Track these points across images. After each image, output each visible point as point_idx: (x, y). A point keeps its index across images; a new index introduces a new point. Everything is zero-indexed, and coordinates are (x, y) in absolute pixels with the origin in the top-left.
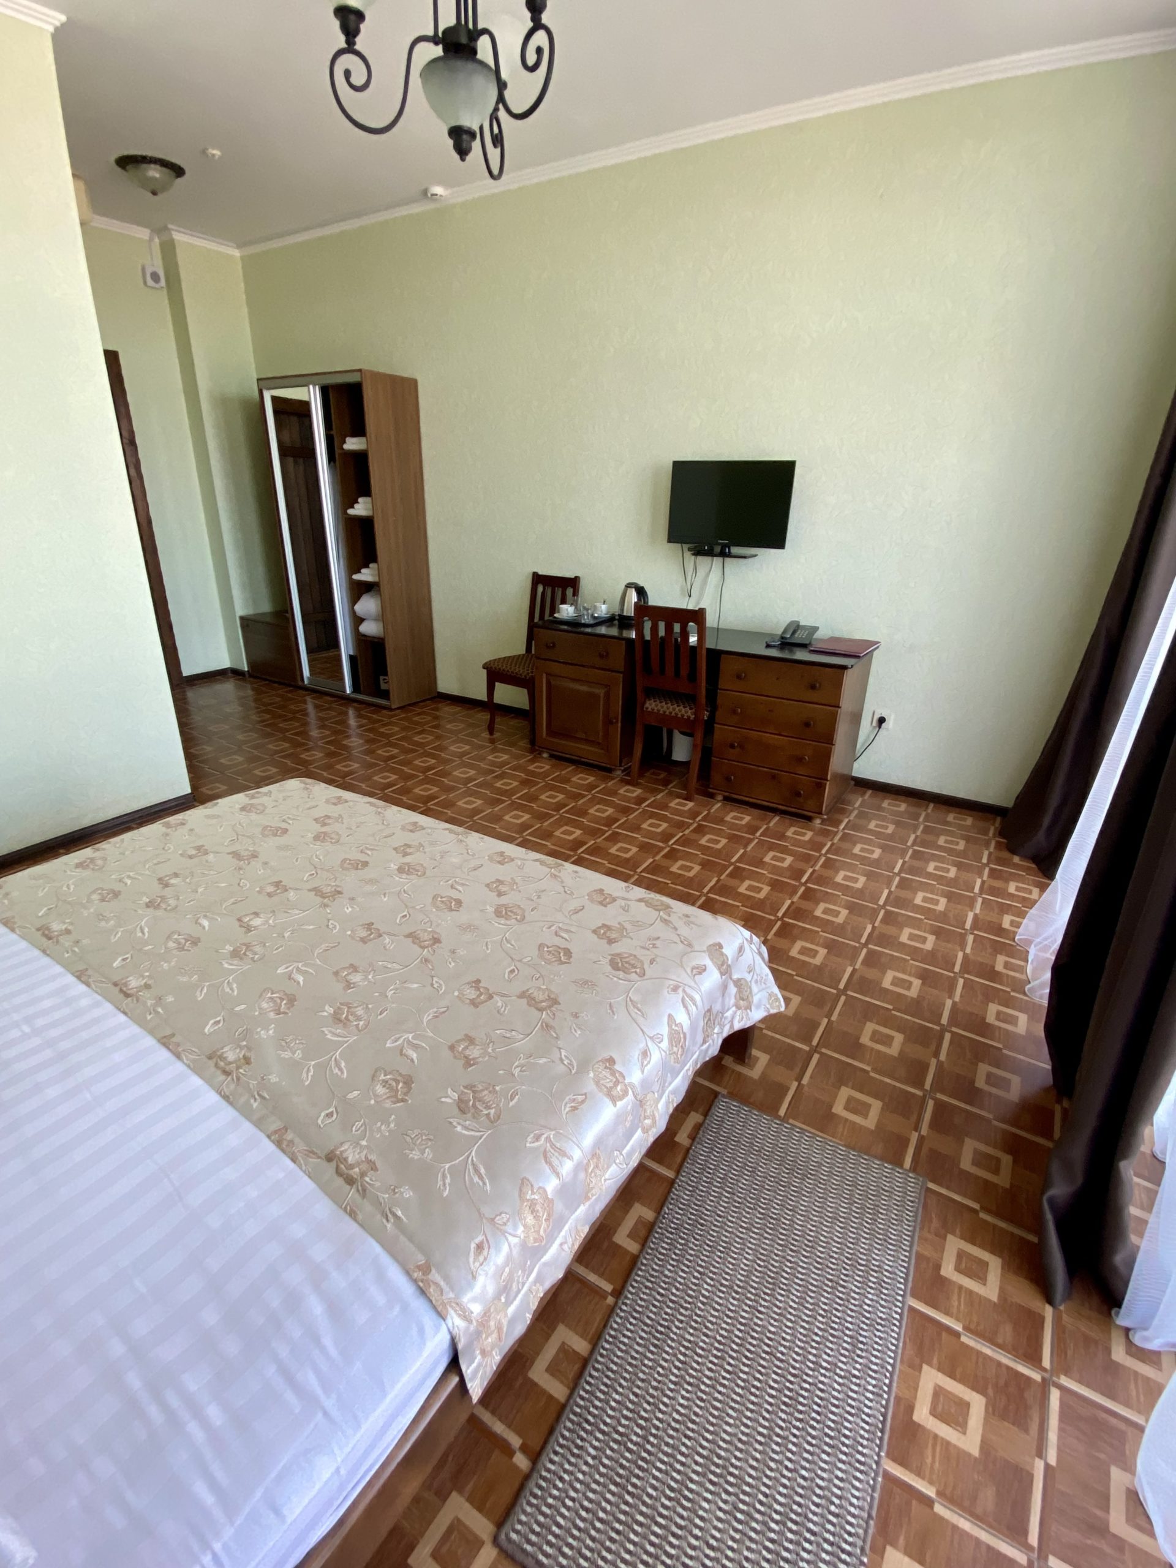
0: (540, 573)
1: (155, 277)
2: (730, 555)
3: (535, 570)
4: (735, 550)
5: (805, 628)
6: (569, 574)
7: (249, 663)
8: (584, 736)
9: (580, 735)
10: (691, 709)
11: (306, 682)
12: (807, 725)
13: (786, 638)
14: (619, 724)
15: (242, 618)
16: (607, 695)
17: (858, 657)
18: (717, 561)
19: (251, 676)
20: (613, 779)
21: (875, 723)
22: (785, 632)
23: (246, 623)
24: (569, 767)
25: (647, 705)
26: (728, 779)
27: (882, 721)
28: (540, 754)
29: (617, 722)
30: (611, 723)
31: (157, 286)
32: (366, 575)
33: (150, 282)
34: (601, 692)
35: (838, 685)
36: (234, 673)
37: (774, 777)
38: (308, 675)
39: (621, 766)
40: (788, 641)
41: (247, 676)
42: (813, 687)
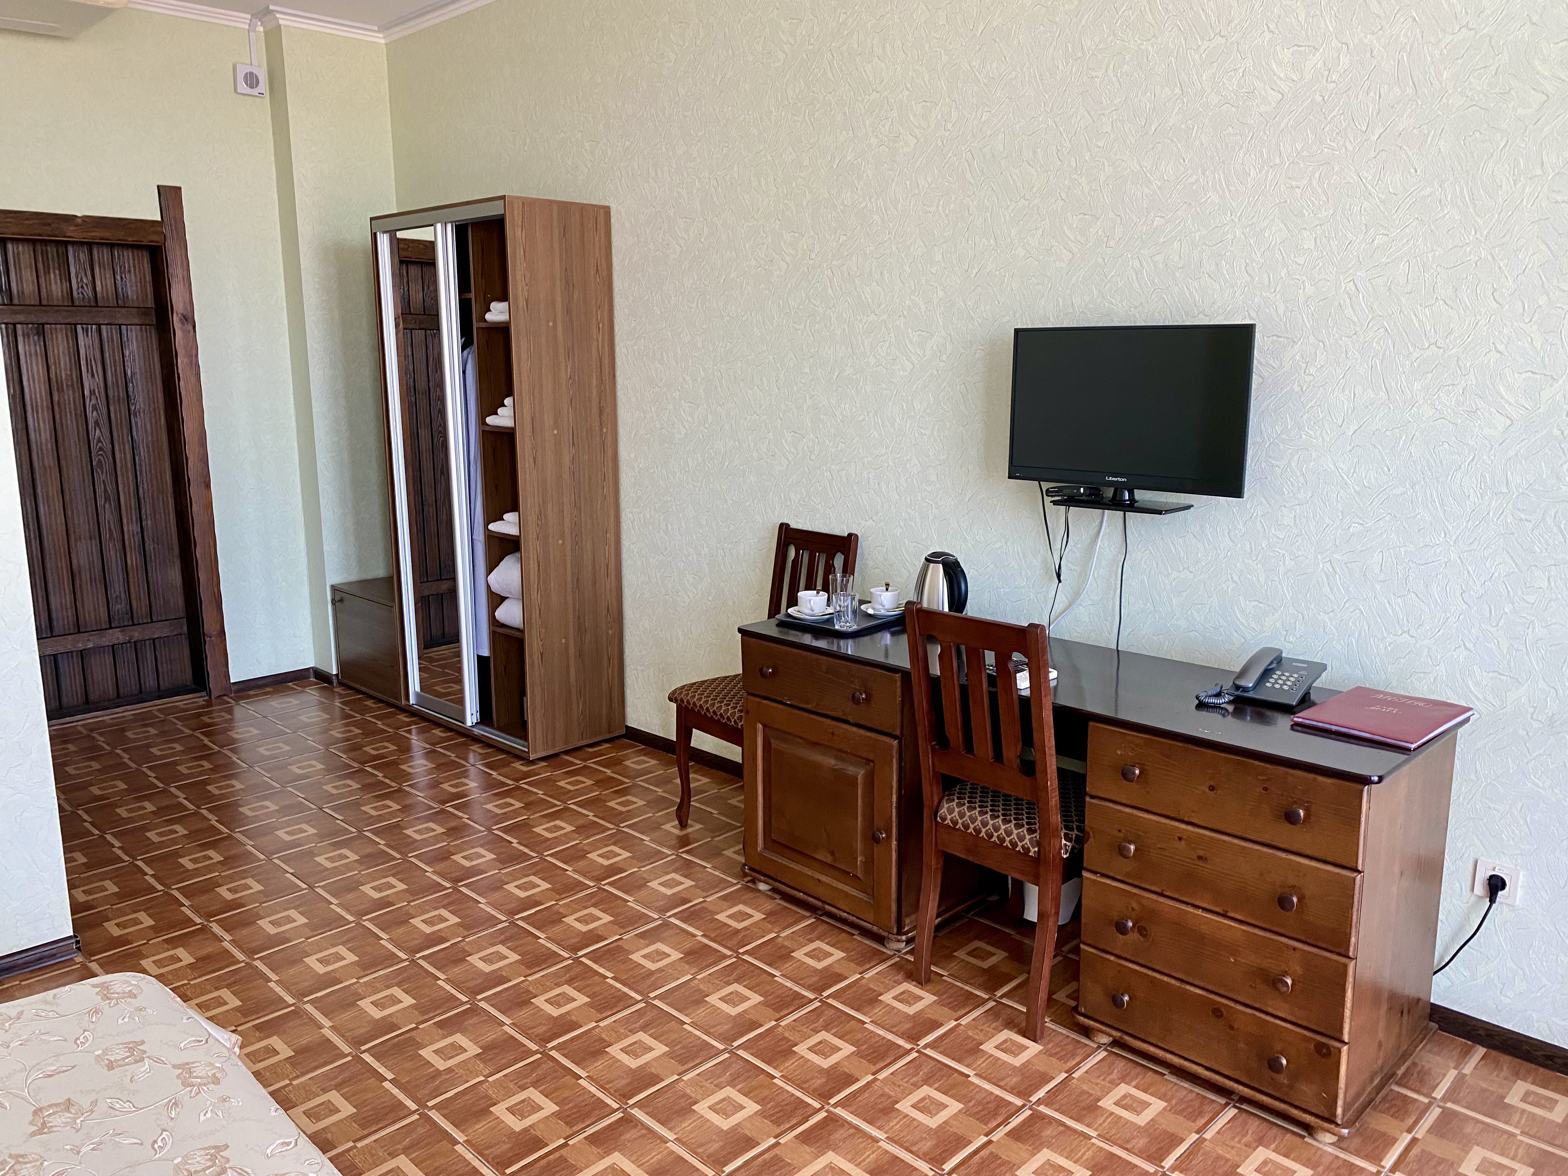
0: (793, 525)
1: (252, 80)
2: (1132, 506)
3: (785, 521)
4: (1142, 496)
5: (1293, 665)
6: (842, 531)
7: (341, 664)
8: (828, 859)
9: (822, 855)
10: (1031, 831)
11: (412, 701)
12: (1283, 902)
13: (1245, 689)
14: (894, 843)
15: (334, 588)
16: (870, 780)
17: (1405, 750)
18: (1113, 517)
19: (340, 684)
20: (885, 958)
21: (1480, 889)
22: (1243, 673)
23: (340, 595)
24: (804, 918)
25: (943, 811)
26: (1116, 1002)
27: (1496, 885)
28: (753, 881)
29: (889, 836)
30: (877, 840)
31: (255, 92)
32: (508, 525)
33: (243, 87)
34: (860, 774)
35: (1352, 819)
36: (320, 676)
37: (1217, 1012)
38: (418, 689)
39: (900, 932)
40: (1251, 694)
41: (335, 681)
42: (1290, 818)
